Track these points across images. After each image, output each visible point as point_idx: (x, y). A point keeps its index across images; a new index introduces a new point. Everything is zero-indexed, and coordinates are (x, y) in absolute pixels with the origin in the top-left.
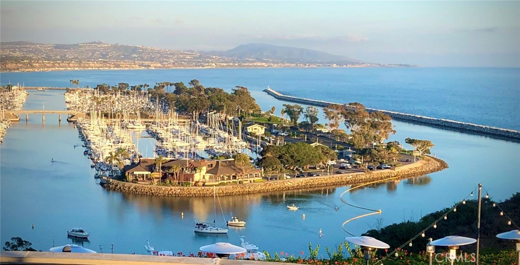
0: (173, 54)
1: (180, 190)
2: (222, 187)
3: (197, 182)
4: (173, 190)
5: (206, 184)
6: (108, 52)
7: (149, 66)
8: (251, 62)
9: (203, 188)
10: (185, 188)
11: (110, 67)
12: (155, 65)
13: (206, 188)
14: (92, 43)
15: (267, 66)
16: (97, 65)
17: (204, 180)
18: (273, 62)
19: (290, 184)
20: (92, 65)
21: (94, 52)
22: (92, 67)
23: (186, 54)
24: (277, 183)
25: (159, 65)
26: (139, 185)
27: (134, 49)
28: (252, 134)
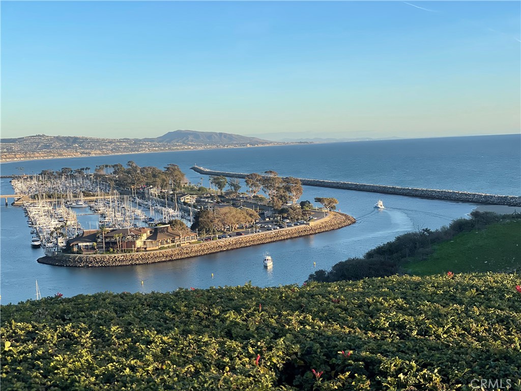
0: (111, 142)
1: (123, 257)
2: (161, 251)
3: (138, 248)
4: (117, 257)
5: (147, 249)
6: (52, 143)
7: (90, 153)
8: (179, 146)
9: (144, 253)
10: (128, 254)
11: (54, 156)
12: (96, 152)
13: (147, 252)
14: (37, 136)
15: (192, 148)
16: (42, 155)
17: (145, 247)
18: (197, 145)
19: (222, 243)
20: (37, 155)
21: (38, 144)
22: (37, 157)
23: (121, 142)
24: (211, 244)
25: (98, 152)
26: (84, 255)
27: (75, 140)
28: (185, 203)
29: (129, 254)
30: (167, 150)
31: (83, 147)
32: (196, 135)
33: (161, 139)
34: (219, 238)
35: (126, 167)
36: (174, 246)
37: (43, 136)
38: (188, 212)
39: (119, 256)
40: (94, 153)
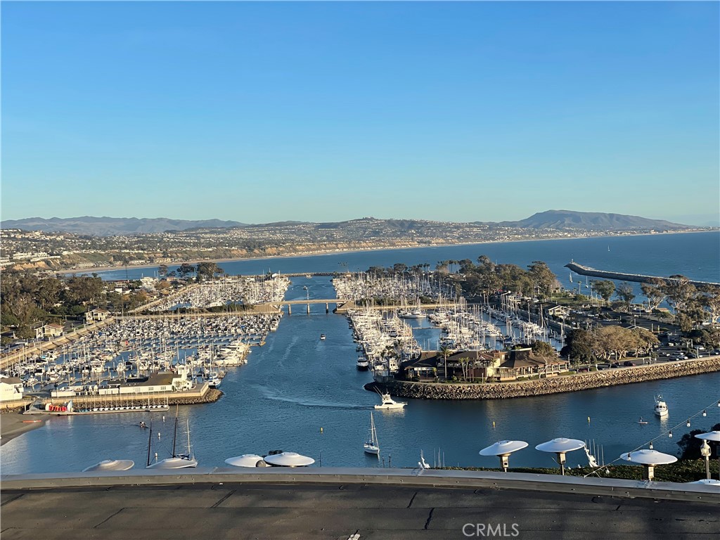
0: (457, 227)
1: (469, 388)
2: (520, 383)
3: (489, 378)
4: (462, 388)
5: (501, 379)
6: (382, 229)
7: (430, 243)
8: (551, 232)
9: (497, 384)
10: (476, 385)
11: (384, 246)
12: (437, 241)
13: (501, 384)
14: (363, 219)
15: (569, 235)
16: (370, 244)
17: (498, 376)
18: (577, 231)
19: (603, 376)
20: (364, 244)
21: (365, 229)
22: (364, 247)
23: (472, 227)
24: (588, 376)
25: (441, 240)
26: (421, 383)
27: (412, 224)
28: (555, 317)
29: (478, 384)
30: (533, 238)
31: (421, 234)
32: (576, 217)
33: (525, 223)
34: (600, 368)
35: (476, 264)
36: (537, 377)
37: (372, 219)
38: (558, 329)
39: (465, 386)
40: (436, 242)
